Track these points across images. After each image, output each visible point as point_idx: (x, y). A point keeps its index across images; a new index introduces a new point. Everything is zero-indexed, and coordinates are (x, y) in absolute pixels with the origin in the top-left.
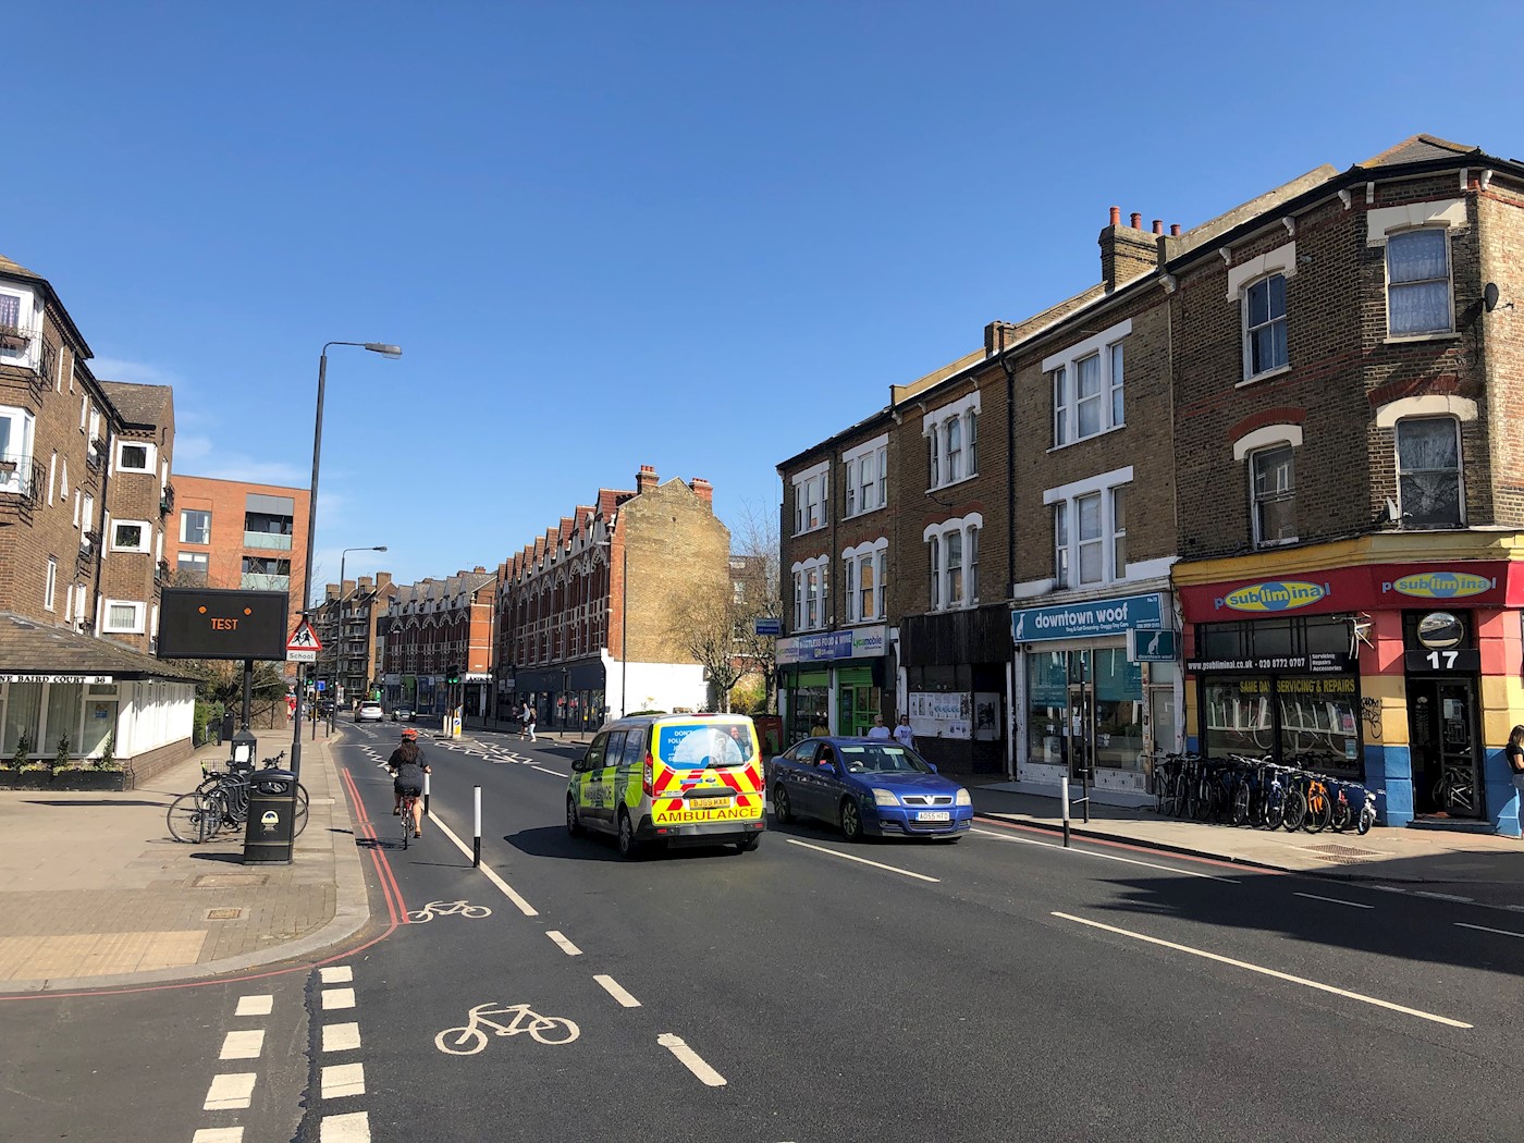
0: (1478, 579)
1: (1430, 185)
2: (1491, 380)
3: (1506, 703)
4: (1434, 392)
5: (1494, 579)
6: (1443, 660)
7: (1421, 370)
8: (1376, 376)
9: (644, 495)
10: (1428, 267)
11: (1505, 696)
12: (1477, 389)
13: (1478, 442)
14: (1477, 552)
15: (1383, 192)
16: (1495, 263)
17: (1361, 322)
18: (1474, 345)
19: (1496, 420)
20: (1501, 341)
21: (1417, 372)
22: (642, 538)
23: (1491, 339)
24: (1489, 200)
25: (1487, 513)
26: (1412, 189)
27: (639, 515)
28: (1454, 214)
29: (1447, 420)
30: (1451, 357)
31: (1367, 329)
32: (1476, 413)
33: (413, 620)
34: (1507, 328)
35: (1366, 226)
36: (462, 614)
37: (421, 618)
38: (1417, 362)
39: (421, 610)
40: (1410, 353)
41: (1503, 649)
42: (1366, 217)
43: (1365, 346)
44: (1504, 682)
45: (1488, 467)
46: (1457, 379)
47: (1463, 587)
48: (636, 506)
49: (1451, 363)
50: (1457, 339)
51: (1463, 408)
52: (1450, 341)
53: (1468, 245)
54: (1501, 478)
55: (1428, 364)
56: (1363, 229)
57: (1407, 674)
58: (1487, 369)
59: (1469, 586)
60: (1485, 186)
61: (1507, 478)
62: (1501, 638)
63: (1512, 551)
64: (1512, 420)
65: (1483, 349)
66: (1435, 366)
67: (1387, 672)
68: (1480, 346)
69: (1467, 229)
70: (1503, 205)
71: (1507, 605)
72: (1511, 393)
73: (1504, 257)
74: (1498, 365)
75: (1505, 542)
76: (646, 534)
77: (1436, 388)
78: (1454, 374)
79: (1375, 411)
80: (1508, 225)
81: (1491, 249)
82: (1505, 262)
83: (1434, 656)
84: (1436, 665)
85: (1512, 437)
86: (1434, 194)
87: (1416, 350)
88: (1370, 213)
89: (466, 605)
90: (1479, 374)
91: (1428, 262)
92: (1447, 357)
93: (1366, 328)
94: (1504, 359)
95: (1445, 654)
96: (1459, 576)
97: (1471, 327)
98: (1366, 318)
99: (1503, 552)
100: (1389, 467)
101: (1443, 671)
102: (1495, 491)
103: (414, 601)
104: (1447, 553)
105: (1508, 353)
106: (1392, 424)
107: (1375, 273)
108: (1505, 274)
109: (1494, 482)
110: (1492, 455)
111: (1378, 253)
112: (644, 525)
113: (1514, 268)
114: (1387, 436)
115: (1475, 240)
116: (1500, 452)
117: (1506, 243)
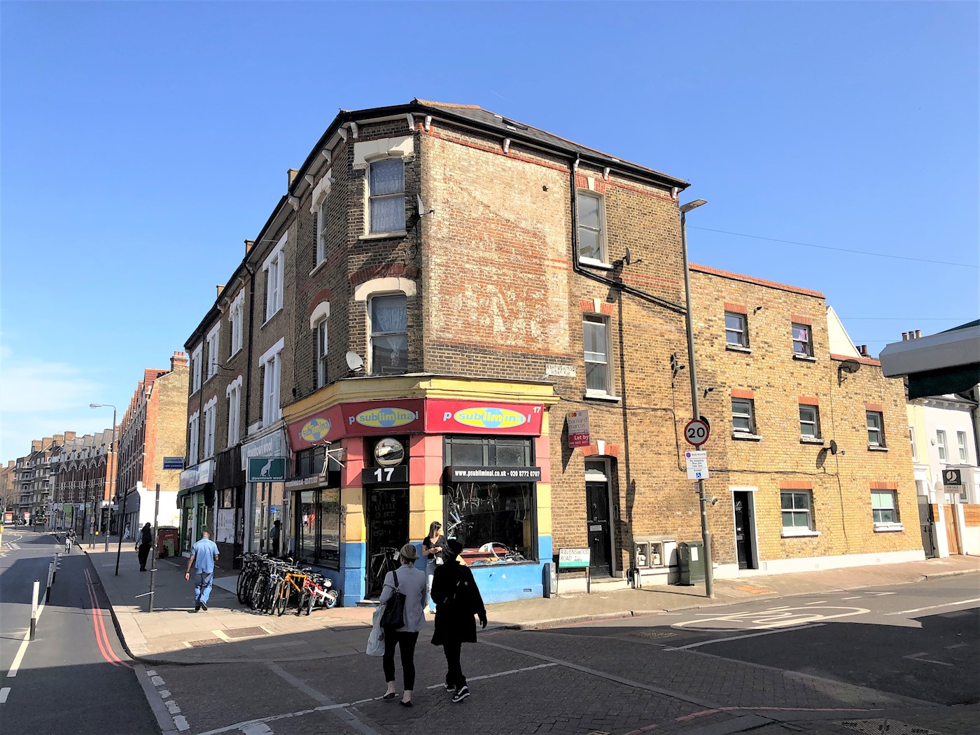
0: (407, 413)
1: (392, 126)
2: (427, 267)
3: (424, 506)
4: (391, 275)
5: (417, 412)
6: (384, 474)
7: (383, 259)
8: (356, 262)
9: (175, 372)
10: (397, 185)
11: (423, 501)
12: (417, 274)
13: (416, 311)
14: (406, 392)
15: (365, 130)
16: (435, 183)
17: (348, 223)
18: (415, 241)
19: (431, 295)
20: (438, 239)
21: (381, 260)
22: (173, 403)
23: (428, 237)
24: (432, 138)
25: (419, 363)
26: (382, 128)
27: (170, 386)
28: (406, 146)
29: (398, 296)
30: (401, 250)
31: (352, 228)
32: (415, 290)
33: (74, 464)
34: (445, 230)
35: (353, 154)
36: (103, 459)
37: (78, 462)
38: (381, 253)
39: (79, 457)
40: (377, 247)
41: (424, 464)
42: (353, 148)
43: (349, 241)
44: (423, 491)
45: (421, 330)
46: (405, 265)
47: (398, 419)
48: (168, 379)
49: (402, 253)
50: (405, 237)
51: (406, 286)
52: (401, 238)
53: (414, 170)
54: (434, 336)
55: (387, 254)
56: (351, 156)
57: (364, 486)
58: (423, 259)
59: (402, 417)
60: (428, 127)
61: (440, 338)
62: (423, 457)
63: (428, 391)
64: (447, 297)
65: (420, 244)
66: (391, 256)
67: (351, 486)
68: (419, 241)
69: (413, 157)
70: (447, 142)
71: (426, 432)
72: (447, 277)
73: (445, 179)
74: (434, 256)
75: (423, 385)
76: (176, 400)
77: (392, 272)
78: (403, 262)
79: (354, 289)
80: (451, 157)
81: (432, 172)
82: (445, 183)
83: (379, 472)
84: (380, 479)
85: (446, 309)
86: (395, 132)
87: (380, 244)
88: (356, 145)
89: (105, 453)
90: (417, 262)
91: (397, 182)
92: (399, 250)
93: (350, 228)
94: (441, 252)
95: (386, 470)
96: (396, 411)
97: (414, 228)
98: (350, 221)
99: (422, 391)
100: (361, 330)
101: (384, 483)
102: (426, 348)
103: (74, 451)
104: (388, 393)
105: (446, 248)
106: (365, 299)
107: (357, 189)
108: (445, 192)
109: (425, 341)
110: (424, 321)
111: (361, 173)
112: (175, 393)
113: (454, 188)
114: (361, 307)
115: (418, 166)
116: (433, 319)
117: (448, 169)
